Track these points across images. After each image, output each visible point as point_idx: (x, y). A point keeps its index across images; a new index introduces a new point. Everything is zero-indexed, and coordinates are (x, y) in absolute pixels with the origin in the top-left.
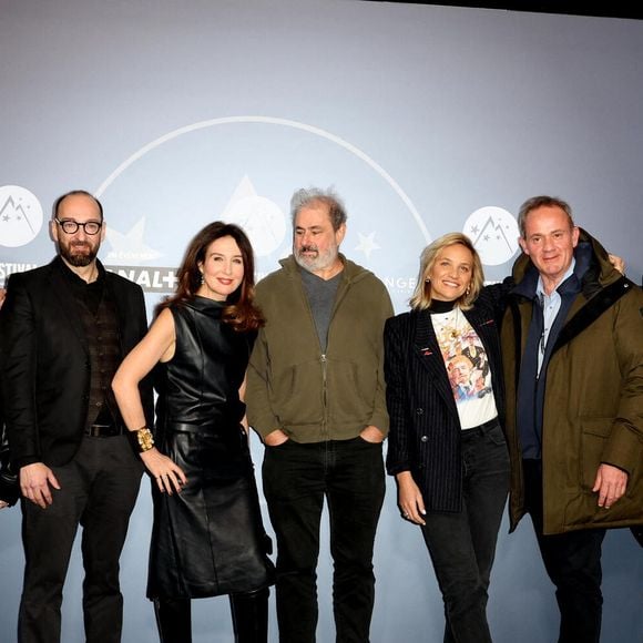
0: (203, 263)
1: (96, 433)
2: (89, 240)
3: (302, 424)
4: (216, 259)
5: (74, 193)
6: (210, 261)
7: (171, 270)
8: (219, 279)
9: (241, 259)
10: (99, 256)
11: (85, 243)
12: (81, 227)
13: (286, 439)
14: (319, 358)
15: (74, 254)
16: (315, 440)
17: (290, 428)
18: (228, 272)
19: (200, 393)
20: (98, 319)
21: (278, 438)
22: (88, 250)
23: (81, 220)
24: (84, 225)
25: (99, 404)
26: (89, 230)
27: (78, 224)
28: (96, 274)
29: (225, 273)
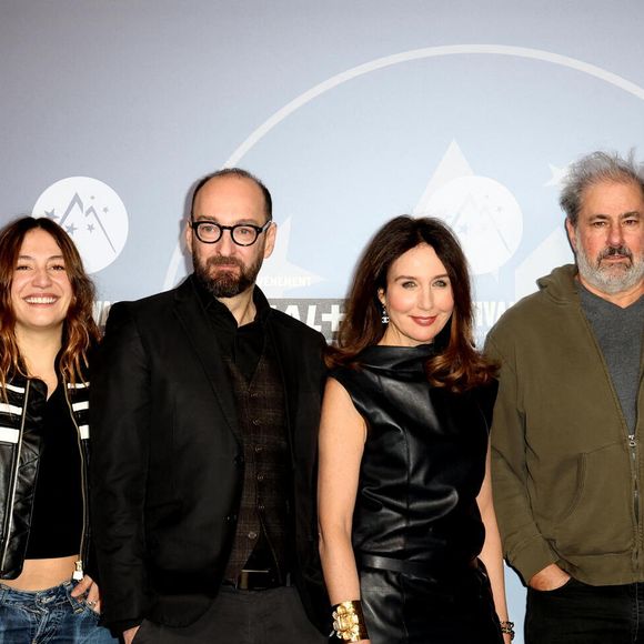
0: (385, 292)
1: (244, 584)
2: (238, 256)
3: (596, 552)
4: (405, 285)
5: (224, 173)
6: (396, 290)
7: (335, 302)
8: (415, 318)
9: (447, 279)
10: (261, 281)
11: (232, 260)
12: (227, 232)
13: (568, 578)
14: (623, 442)
15: (213, 276)
16: (620, 580)
17: (575, 560)
18: (427, 305)
19: (404, 505)
20: (254, 389)
21: (553, 578)
22: (237, 270)
23: (227, 221)
24: (232, 229)
25: (252, 535)
26: (239, 238)
27: (222, 228)
28: (253, 313)
29: (423, 309)
